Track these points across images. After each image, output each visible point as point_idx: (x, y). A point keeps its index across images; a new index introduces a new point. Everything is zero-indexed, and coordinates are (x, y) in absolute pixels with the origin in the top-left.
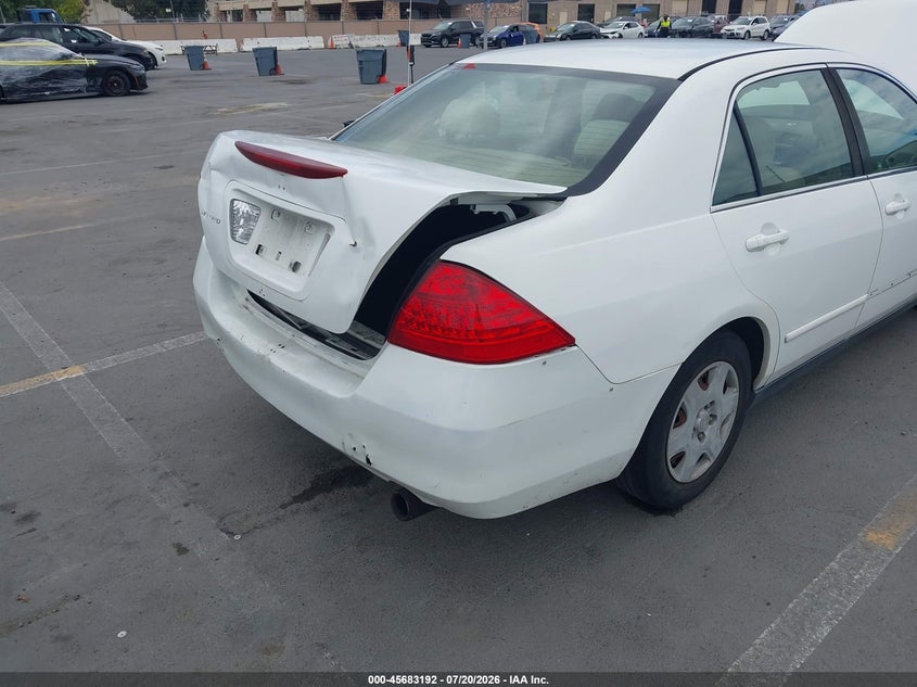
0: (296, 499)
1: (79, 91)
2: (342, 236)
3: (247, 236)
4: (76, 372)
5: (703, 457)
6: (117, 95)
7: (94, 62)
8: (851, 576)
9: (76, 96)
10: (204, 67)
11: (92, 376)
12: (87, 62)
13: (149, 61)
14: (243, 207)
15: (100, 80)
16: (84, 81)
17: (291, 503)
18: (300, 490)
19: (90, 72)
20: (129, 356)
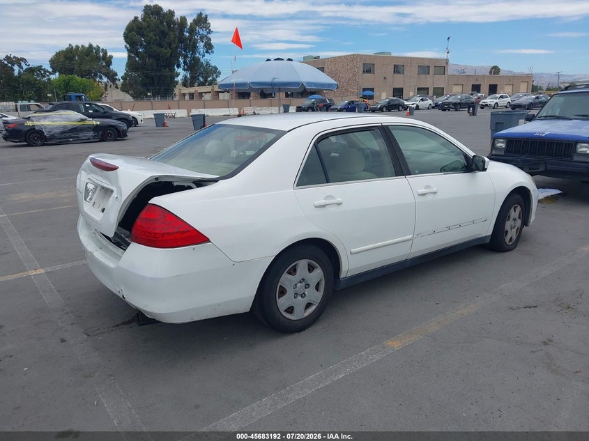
0: (123, 323)
1: (89, 139)
2: (115, 195)
3: (91, 199)
4: (41, 271)
5: (309, 305)
6: (110, 141)
7: (98, 123)
8: (368, 357)
9: (88, 141)
10: (164, 125)
11: (47, 273)
12: (95, 123)
13: (132, 122)
14: (91, 186)
15: (101, 133)
16: (92, 134)
17: (120, 325)
18: (126, 320)
19: (96, 129)
20: (68, 265)
